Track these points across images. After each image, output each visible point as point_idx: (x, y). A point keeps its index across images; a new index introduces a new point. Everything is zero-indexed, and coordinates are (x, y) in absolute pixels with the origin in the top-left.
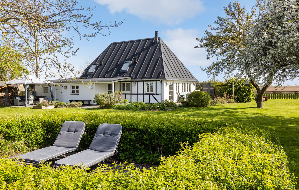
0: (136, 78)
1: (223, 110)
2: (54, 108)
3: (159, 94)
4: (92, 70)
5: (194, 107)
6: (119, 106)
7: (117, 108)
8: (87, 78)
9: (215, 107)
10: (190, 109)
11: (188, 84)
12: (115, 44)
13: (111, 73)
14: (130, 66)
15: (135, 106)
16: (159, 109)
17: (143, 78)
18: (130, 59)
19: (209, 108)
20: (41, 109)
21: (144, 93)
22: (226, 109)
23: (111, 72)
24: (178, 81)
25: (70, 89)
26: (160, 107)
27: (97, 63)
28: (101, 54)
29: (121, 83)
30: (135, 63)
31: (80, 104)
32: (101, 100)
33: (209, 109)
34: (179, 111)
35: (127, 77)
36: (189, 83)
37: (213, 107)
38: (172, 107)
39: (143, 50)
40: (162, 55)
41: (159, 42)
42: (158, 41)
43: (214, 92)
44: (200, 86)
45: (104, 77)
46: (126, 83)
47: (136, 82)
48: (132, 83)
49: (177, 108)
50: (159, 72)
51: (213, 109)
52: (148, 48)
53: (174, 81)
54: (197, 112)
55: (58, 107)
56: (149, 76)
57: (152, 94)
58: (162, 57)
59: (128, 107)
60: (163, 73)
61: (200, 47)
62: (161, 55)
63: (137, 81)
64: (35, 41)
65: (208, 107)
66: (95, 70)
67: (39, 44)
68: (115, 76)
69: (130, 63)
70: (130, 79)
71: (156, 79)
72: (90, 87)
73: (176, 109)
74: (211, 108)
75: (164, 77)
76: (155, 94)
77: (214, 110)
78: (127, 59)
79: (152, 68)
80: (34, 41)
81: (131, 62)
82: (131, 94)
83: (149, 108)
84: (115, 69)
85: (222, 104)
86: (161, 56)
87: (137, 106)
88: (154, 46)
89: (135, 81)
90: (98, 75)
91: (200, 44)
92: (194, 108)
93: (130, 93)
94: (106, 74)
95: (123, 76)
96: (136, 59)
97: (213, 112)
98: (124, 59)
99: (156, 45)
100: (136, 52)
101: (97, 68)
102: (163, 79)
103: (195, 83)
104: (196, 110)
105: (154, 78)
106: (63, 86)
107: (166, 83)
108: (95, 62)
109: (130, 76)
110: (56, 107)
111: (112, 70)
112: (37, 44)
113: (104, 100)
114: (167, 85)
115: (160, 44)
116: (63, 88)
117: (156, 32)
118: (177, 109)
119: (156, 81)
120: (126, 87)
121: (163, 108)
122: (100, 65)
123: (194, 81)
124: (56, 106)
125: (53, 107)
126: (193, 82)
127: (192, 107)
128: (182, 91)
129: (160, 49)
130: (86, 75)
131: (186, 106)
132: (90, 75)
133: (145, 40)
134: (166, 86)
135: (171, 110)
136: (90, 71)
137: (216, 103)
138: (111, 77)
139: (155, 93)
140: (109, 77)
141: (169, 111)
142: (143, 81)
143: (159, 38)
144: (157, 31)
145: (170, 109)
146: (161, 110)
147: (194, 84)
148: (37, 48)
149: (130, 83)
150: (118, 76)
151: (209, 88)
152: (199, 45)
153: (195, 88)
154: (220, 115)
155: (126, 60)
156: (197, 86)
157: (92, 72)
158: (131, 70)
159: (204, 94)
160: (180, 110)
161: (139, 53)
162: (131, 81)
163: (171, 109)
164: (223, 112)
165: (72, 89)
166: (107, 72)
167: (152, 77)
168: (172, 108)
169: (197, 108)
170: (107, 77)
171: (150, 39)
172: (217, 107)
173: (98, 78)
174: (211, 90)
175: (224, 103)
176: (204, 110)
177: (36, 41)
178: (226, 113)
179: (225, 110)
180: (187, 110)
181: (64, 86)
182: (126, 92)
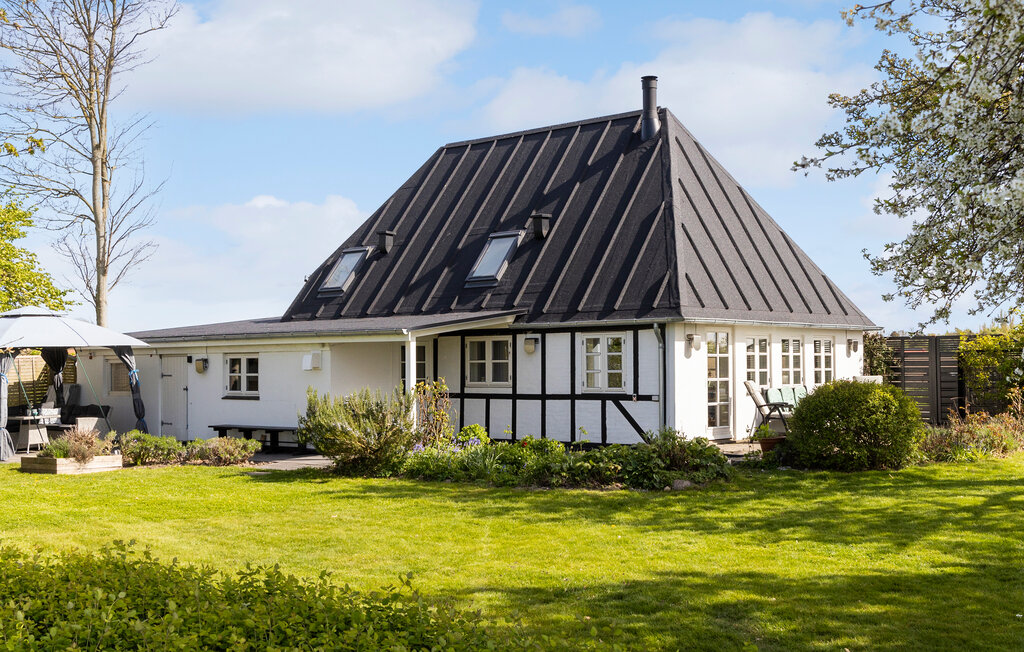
0: (536, 314)
1: (986, 491)
2: (126, 465)
3: (648, 398)
4: (342, 278)
5: (827, 468)
6: (424, 463)
7: (412, 474)
8: (313, 318)
9: (944, 471)
10: (803, 479)
11: (817, 345)
12: (455, 150)
13: (421, 290)
14: (515, 255)
15: (503, 461)
16: (621, 480)
17: (572, 312)
18: (517, 222)
19: (908, 475)
20: (54, 472)
21: (578, 391)
22: (1011, 483)
23: (426, 286)
24: (756, 328)
25: (219, 373)
26: (629, 468)
27: (367, 245)
28: (388, 201)
29: (468, 340)
30: (538, 239)
31: (245, 447)
32: (332, 430)
33: (909, 482)
34: (735, 496)
35: (496, 308)
36: (824, 338)
37: (934, 472)
38: (696, 468)
39: (582, 172)
40: (671, 195)
41: (664, 131)
42: (657, 126)
43: (961, 384)
44: (888, 354)
45: (390, 314)
46: (489, 341)
47: (539, 336)
48: (521, 338)
49: (723, 475)
50: (650, 283)
51: (931, 483)
52: (607, 162)
53: (733, 327)
54: (829, 499)
55: (144, 463)
56: (600, 305)
57: (617, 399)
58: (670, 208)
59: (466, 469)
60: (673, 290)
61: (846, 140)
62: (667, 194)
63: (544, 332)
64: (93, 150)
65: (909, 469)
66: (353, 276)
67: (111, 163)
68: (442, 306)
69: (516, 241)
70: (510, 319)
71: (635, 321)
72: (307, 361)
73: (722, 481)
74: (922, 478)
75: (674, 308)
76: (628, 398)
77: (933, 491)
78: (502, 220)
79: (617, 266)
80: (89, 145)
81: (523, 234)
82: (515, 397)
83: (574, 475)
84: (446, 270)
85: (996, 455)
86: (667, 199)
87: (517, 463)
88: (637, 153)
89: (535, 331)
90: (362, 305)
91: (848, 125)
92: (824, 478)
93: (510, 391)
94: (402, 299)
95: (478, 308)
96: (541, 217)
97: (922, 503)
98: (489, 221)
99: (647, 145)
100: (548, 187)
101: (361, 269)
102: (670, 319)
103: (859, 339)
104: (829, 490)
105: (623, 312)
106: (190, 360)
107: (690, 339)
108: (356, 241)
109: (509, 305)
110: (135, 464)
111: (431, 277)
112: (99, 163)
113: (345, 432)
114: (693, 350)
115: (666, 142)
116: (192, 367)
117: (648, 83)
118: (727, 479)
119: (635, 328)
120: (489, 362)
121: (645, 476)
122: (381, 252)
123: (852, 327)
124: (136, 459)
125: (117, 460)
126: (847, 331)
127: (815, 467)
128: (787, 382)
129: (663, 165)
130: (314, 301)
131: (784, 464)
132: (327, 301)
133: (595, 126)
134: (688, 354)
135: (688, 489)
136: (331, 282)
137: (957, 444)
138: (424, 309)
139: (629, 389)
140: (412, 309)
141: (674, 491)
142: (573, 330)
143: (662, 113)
144: (654, 78)
145: (687, 483)
146: (636, 484)
147: (851, 345)
148: (104, 180)
149: (509, 338)
150: (453, 306)
151: (938, 363)
152: (843, 133)
153: (862, 364)
154: (956, 522)
155: (497, 228)
156: (869, 353)
157: (339, 290)
158: (517, 274)
159: (884, 399)
160: (743, 486)
161: (563, 191)
162: (514, 332)
163: (692, 480)
164: (986, 505)
165: (228, 374)
166: (405, 290)
167: (616, 308)
168: (699, 475)
169: (841, 478)
170: (405, 309)
171: (618, 120)
172: (959, 472)
173: (363, 315)
174: (946, 372)
175: (1005, 450)
176: (877, 491)
177: (98, 147)
178: (999, 513)
179: (998, 490)
180: (778, 489)
181: (194, 360)
182: (489, 386)
